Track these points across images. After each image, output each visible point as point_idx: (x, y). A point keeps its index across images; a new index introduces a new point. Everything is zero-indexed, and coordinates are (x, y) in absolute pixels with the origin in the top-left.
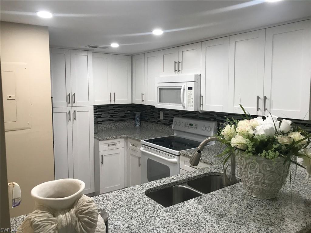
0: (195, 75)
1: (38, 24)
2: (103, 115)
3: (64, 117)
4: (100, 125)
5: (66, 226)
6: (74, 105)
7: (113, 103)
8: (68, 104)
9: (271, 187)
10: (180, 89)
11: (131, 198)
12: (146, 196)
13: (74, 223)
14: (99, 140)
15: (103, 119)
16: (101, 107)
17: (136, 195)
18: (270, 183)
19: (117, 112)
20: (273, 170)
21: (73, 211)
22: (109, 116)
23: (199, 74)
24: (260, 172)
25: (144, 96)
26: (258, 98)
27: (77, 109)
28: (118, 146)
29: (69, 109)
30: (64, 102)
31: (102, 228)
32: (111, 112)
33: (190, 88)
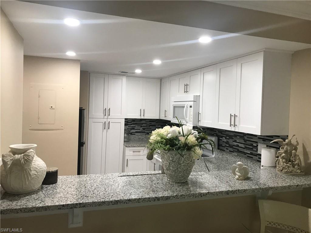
0: (194, 96)
2: (137, 127)
3: (101, 126)
4: (133, 135)
6: (109, 117)
8: (104, 116)
10: (184, 107)
14: (126, 147)
15: (136, 131)
16: (136, 121)
19: (149, 126)
21: (23, 154)
22: (141, 129)
23: (199, 95)
25: (166, 113)
27: (111, 121)
29: (105, 120)
30: (102, 115)
32: (144, 125)
33: (191, 107)
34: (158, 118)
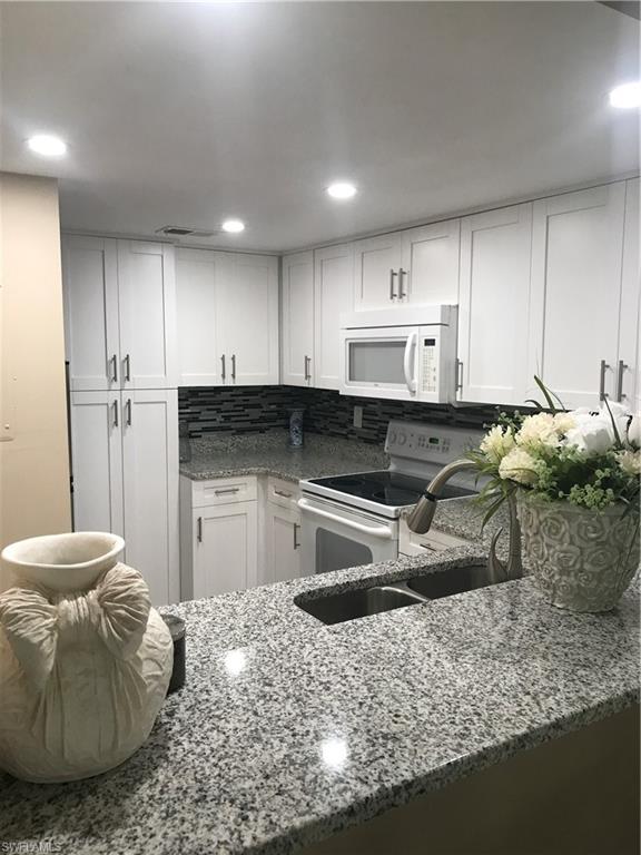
0: (443, 306)
1: (31, 171)
2: (205, 415)
3: (101, 415)
4: (197, 441)
5: (76, 623)
6: (128, 385)
7: (229, 382)
8: (110, 382)
9: (600, 581)
10: (404, 344)
11: (258, 612)
12: (295, 607)
13: (94, 620)
14: (193, 479)
15: (205, 425)
16: (200, 394)
17: (272, 605)
18: (598, 570)
19: (241, 408)
20: (604, 539)
21: (92, 594)
22: (219, 418)
23: (454, 303)
24: (572, 543)
25: (311, 364)
26: (604, 366)
27: (135, 397)
28: (242, 494)
29: (114, 396)
30: (101, 378)
31: (162, 643)
32: (226, 406)
33: (430, 342)
34: (275, 382)
